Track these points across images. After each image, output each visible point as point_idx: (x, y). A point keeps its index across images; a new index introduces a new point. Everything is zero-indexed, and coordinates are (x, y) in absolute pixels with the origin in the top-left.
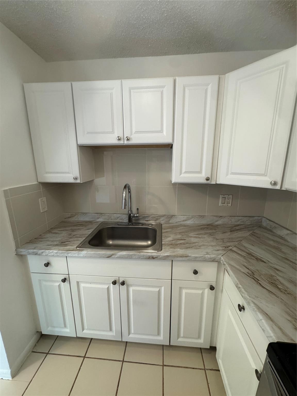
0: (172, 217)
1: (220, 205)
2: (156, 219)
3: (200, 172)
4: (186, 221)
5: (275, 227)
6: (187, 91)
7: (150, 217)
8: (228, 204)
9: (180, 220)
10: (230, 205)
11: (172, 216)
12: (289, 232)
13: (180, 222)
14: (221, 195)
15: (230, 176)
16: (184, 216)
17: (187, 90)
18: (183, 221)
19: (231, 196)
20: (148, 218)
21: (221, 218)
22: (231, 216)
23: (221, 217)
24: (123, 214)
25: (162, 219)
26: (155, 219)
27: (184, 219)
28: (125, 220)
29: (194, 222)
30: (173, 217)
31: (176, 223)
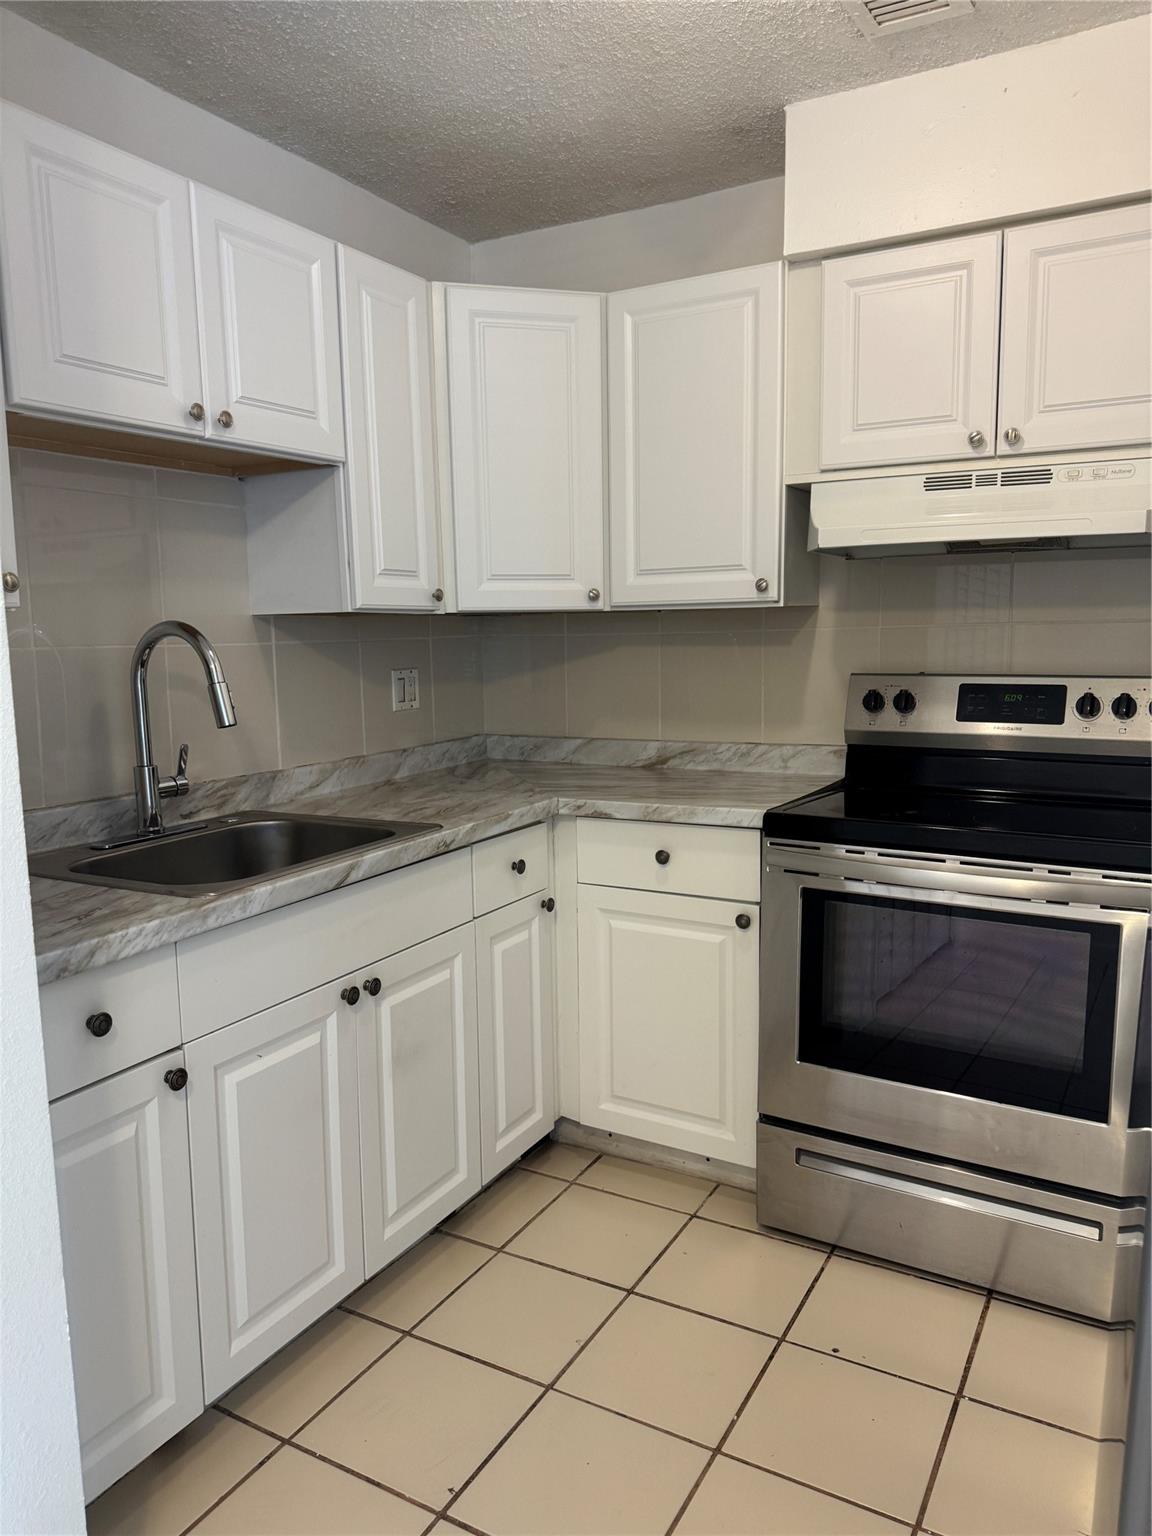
0: (274, 778)
1: (394, 710)
2: (219, 798)
3: (412, 574)
4: (318, 785)
5: (537, 747)
6: (366, 300)
7: (200, 793)
8: (413, 703)
9: (301, 788)
10: (416, 704)
11: (274, 776)
12: (579, 741)
13: (302, 793)
14: (394, 670)
15: (487, 586)
16: (309, 768)
17: (364, 293)
18: (311, 788)
19: (415, 673)
20: (189, 802)
21: (406, 753)
22: (424, 745)
23: (405, 751)
24: (79, 803)
25: (243, 792)
26: (217, 802)
27: (313, 778)
28: (89, 833)
29: (342, 785)
30: (279, 779)
31: (292, 801)
